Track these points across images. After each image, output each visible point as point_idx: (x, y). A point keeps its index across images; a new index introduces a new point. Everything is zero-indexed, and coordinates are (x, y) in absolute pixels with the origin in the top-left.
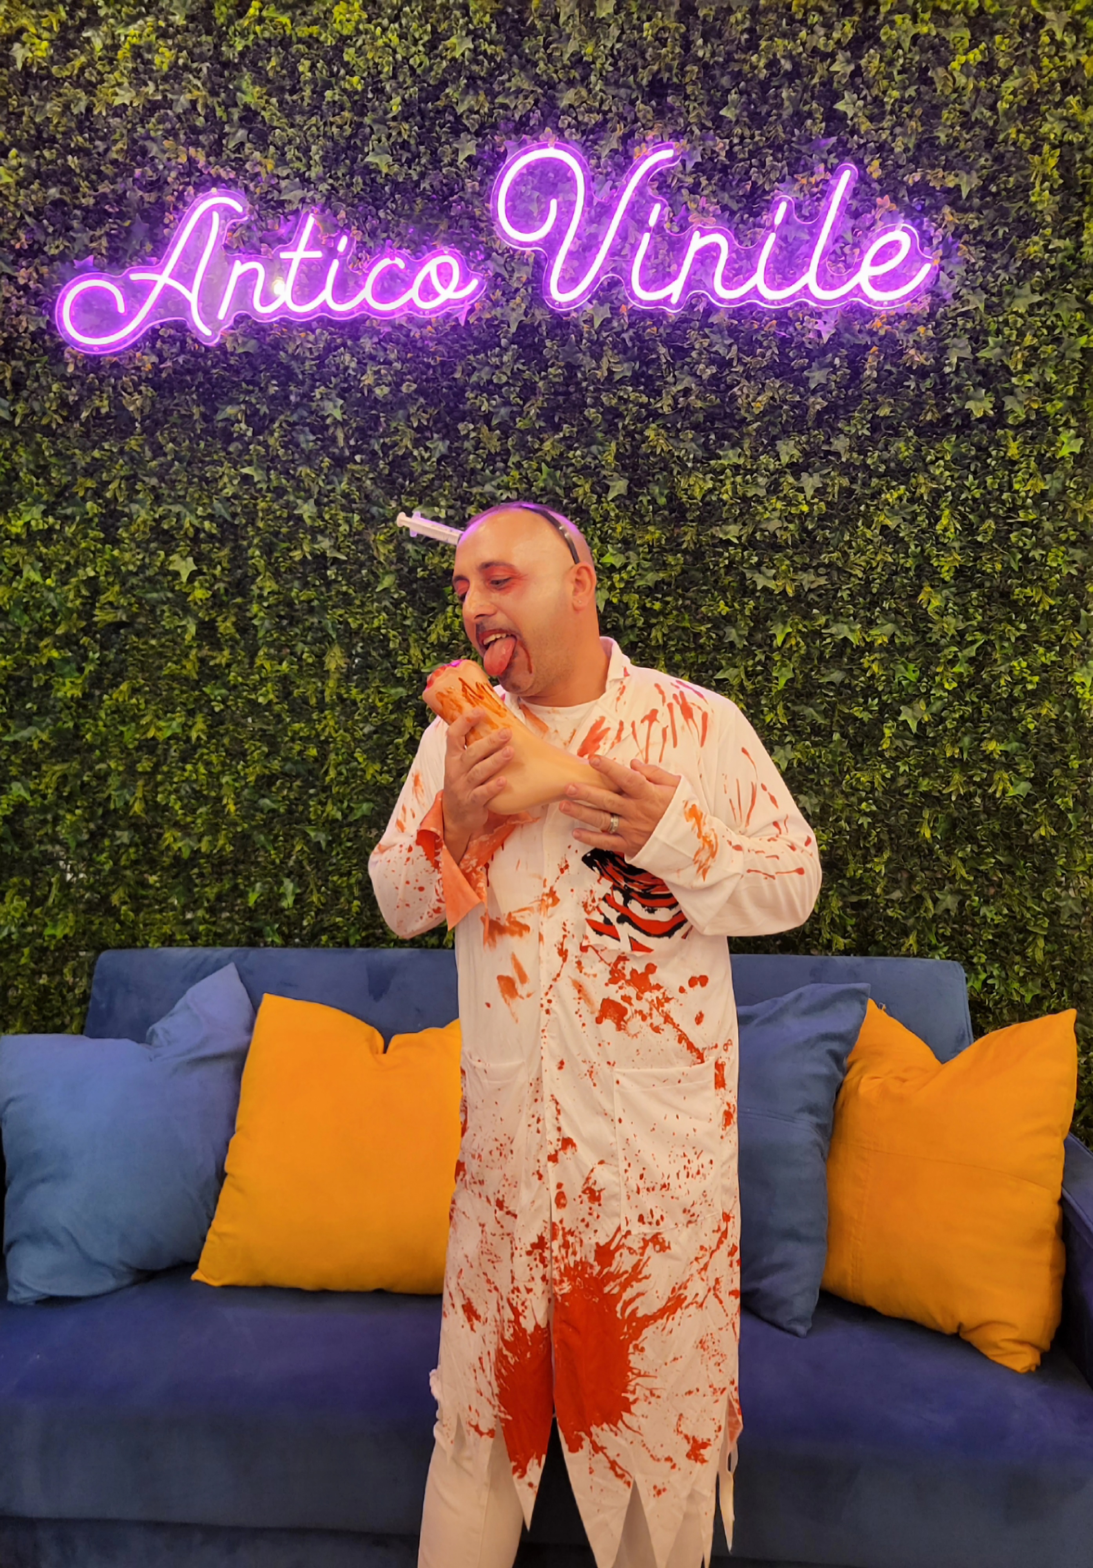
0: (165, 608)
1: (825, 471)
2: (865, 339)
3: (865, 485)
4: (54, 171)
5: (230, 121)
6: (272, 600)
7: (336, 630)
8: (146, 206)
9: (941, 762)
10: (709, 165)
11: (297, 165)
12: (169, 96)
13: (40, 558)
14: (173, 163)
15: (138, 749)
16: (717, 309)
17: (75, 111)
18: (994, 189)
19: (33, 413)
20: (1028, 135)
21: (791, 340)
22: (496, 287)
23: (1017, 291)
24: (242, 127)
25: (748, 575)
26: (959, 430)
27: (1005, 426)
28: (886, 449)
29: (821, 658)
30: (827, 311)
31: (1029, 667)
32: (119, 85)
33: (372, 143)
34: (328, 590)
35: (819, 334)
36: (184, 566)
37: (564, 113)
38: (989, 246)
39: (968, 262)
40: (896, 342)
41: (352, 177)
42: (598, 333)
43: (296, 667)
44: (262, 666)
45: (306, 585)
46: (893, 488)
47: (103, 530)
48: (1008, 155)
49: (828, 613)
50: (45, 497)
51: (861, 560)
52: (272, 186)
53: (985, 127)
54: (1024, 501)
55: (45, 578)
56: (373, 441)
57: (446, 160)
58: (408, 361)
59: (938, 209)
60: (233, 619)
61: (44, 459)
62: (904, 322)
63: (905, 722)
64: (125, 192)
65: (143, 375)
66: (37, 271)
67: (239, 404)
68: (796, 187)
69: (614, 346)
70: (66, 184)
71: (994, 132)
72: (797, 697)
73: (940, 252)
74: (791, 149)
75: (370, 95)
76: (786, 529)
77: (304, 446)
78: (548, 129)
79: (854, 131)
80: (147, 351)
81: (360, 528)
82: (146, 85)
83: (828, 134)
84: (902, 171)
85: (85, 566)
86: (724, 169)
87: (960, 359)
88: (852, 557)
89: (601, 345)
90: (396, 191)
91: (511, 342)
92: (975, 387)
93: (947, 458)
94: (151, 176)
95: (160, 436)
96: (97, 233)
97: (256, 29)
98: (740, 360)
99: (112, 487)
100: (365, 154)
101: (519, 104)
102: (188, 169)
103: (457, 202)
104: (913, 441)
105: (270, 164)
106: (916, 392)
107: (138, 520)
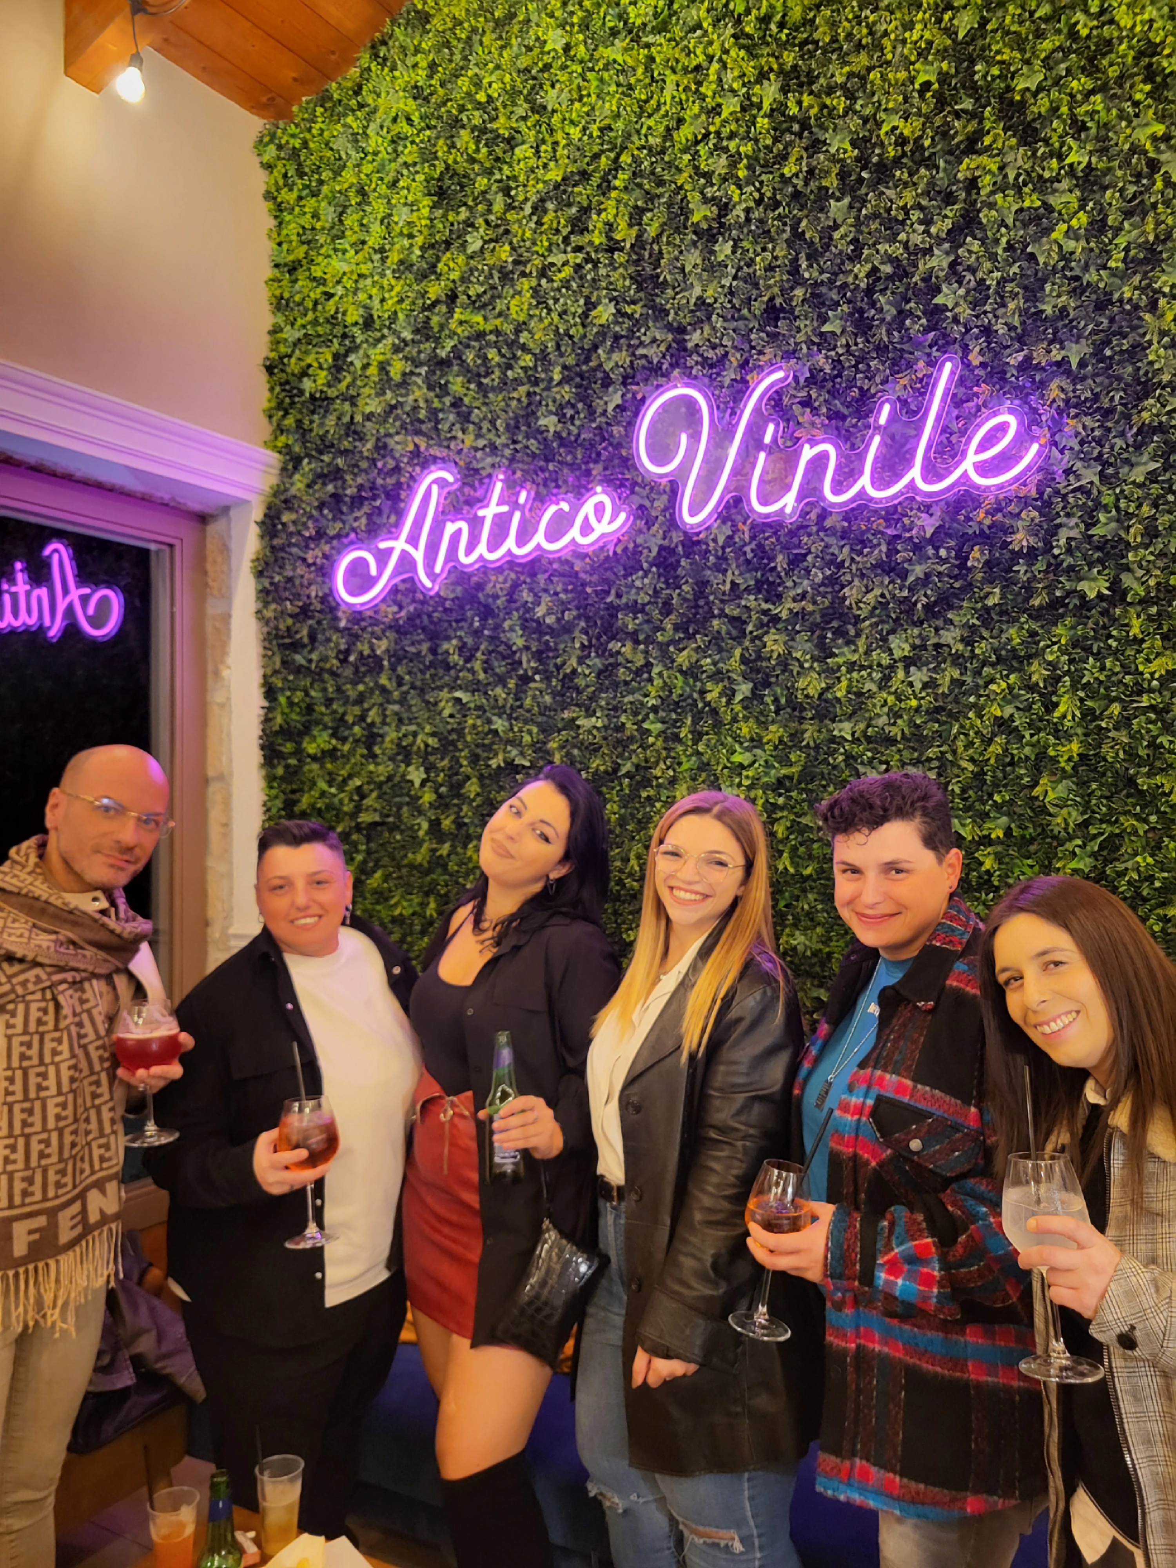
0: (406, 809)
1: (935, 664)
2: (973, 528)
3: (976, 675)
4: (331, 471)
5: (443, 409)
6: (478, 801)
8: (389, 488)
10: (820, 378)
11: (489, 436)
12: (401, 398)
13: (327, 772)
14: (405, 451)
16: (830, 514)
17: (344, 421)
18: (1108, 353)
19: (322, 659)
20: (1144, 290)
22: (640, 517)
23: (1134, 458)
24: (452, 412)
26: (1074, 613)
27: (1124, 604)
30: (934, 503)
32: (370, 396)
33: (542, 408)
35: (924, 529)
36: (416, 775)
37: (691, 353)
41: (529, 440)
42: (723, 548)
47: (366, 748)
50: (331, 724)
52: (472, 457)
54: (1149, 683)
55: (330, 788)
56: (547, 662)
57: (599, 410)
60: (452, 817)
61: (330, 694)
62: (1013, 506)
64: (374, 480)
65: (388, 624)
66: (321, 550)
67: (453, 639)
68: (899, 387)
69: (738, 559)
70: (338, 480)
73: (1049, 429)
74: (895, 349)
75: (540, 368)
76: (894, 724)
77: (497, 670)
78: (677, 371)
79: (956, 320)
80: (391, 603)
82: (386, 393)
83: (928, 329)
85: (355, 777)
86: (833, 379)
87: (1070, 539)
88: (960, 750)
89: (726, 559)
90: (561, 445)
91: (651, 565)
92: (1091, 565)
93: (1063, 642)
94: (391, 464)
95: (401, 670)
96: (357, 514)
97: (459, 330)
98: (853, 559)
99: (372, 713)
100: (537, 419)
101: (654, 353)
102: (416, 453)
103: (605, 449)
104: (1026, 627)
105: (469, 440)
106: (1029, 575)
107: (388, 739)
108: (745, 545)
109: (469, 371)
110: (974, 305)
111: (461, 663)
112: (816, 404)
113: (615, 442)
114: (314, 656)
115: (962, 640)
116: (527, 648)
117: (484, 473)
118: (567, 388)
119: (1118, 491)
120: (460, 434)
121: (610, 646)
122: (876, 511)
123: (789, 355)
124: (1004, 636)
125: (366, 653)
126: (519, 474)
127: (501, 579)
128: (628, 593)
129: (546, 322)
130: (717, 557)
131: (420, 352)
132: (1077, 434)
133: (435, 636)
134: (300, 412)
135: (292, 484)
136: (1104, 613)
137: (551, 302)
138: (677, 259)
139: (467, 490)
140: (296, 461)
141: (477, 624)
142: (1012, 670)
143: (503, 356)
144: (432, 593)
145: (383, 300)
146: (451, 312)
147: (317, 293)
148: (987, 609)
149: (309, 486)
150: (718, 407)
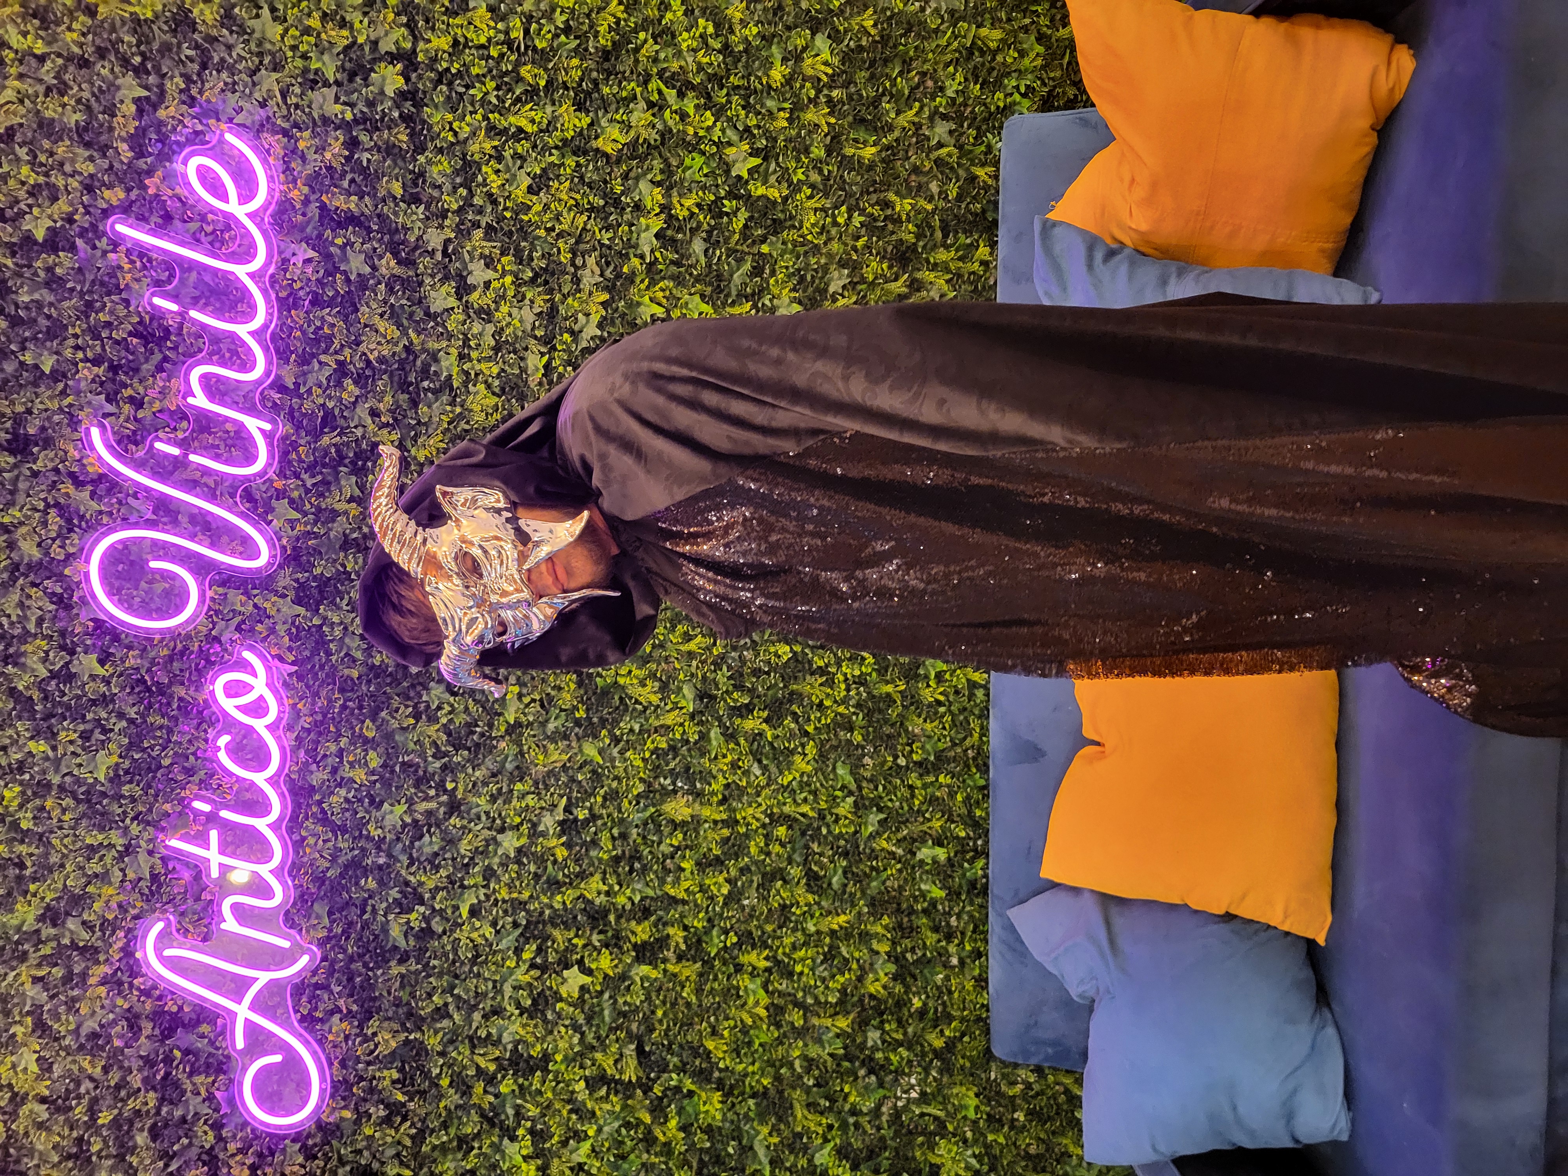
0: (621, 1001)
1: (467, 257)
2: (313, 210)
3: (480, 211)
4: (117, 1138)
5: (56, 938)
6: (612, 880)
7: (646, 807)
8: (157, 1032)
9: (793, 133)
10: (109, 386)
11: (108, 860)
12: (27, 1008)
13: (564, 1143)
14: (107, 1002)
15: (778, 1026)
16: (278, 377)
17: (46, 1116)
18: (137, 60)
19: (398, 1155)
20: (73, 19)
21: (315, 294)
22: (252, 630)
23: (257, 35)
24: (64, 923)
25: (584, 344)
26: (419, 105)
27: (414, 51)
28: (440, 187)
29: (677, 263)
30: (280, 253)
31: (688, 30)
32: (14, 1066)
33: (82, 773)
34: (601, 817)
35: (309, 261)
36: (574, 979)
37: (47, 554)
38: (204, 66)
39: (223, 91)
40: (317, 174)
41: (123, 797)
42: (305, 514)
43: (688, 852)
44: (687, 890)
45: (595, 843)
46: (485, 180)
47: (532, 1071)
48: (98, 41)
49: (627, 254)
50: (495, 1139)
51: (567, 218)
52: (133, 889)
53: (64, 68)
54: (499, 31)
55: (587, 1137)
56: (430, 769)
57: (103, 689)
58: (338, 730)
59: (161, 124)
60: (633, 923)
61: (450, 1141)
62: (293, 165)
63: (750, 171)
64: (141, 1057)
65: (356, 1031)
66: (233, 1155)
67: (388, 921)
68: (135, 286)
69: (321, 495)
70: (131, 1124)
71: (70, 59)
72: (721, 291)
73: (212, 122)
74: (90, 292)
75: (27, 777)
76: (532, 302)
77: (436, 848)
78: (67, 572)
79: (70, 220)
80: (326, 1027)
81: (530, 782)
82: (14, 1035)
83: (73, 248)
84: (116, 165)
85: (573, 1092)
86: (114, 369)
87: (337, 100)
88: (565, 227)
89: (319, 510)
90: (139, 747)
91: (317, 614)
95: (426, 1009)
96: (188, 1091)
98: (336, 353)
99: (483, 1063)
100: (96, 782)
102: (113, 982)
107: (521, 1034)
108: (304, 485)
110: (54, 199)
111: (422, 909)
112: (141, 390)
113: (147, 665)
115: (441, 227)
116: (410, 802)
117: (159, 869)
119: (290, 54)
120: (96, 906)
122: (281, 320)
123: (74, 423)
126: (167, 807)
128: (349, 648)
130: (315, 523)
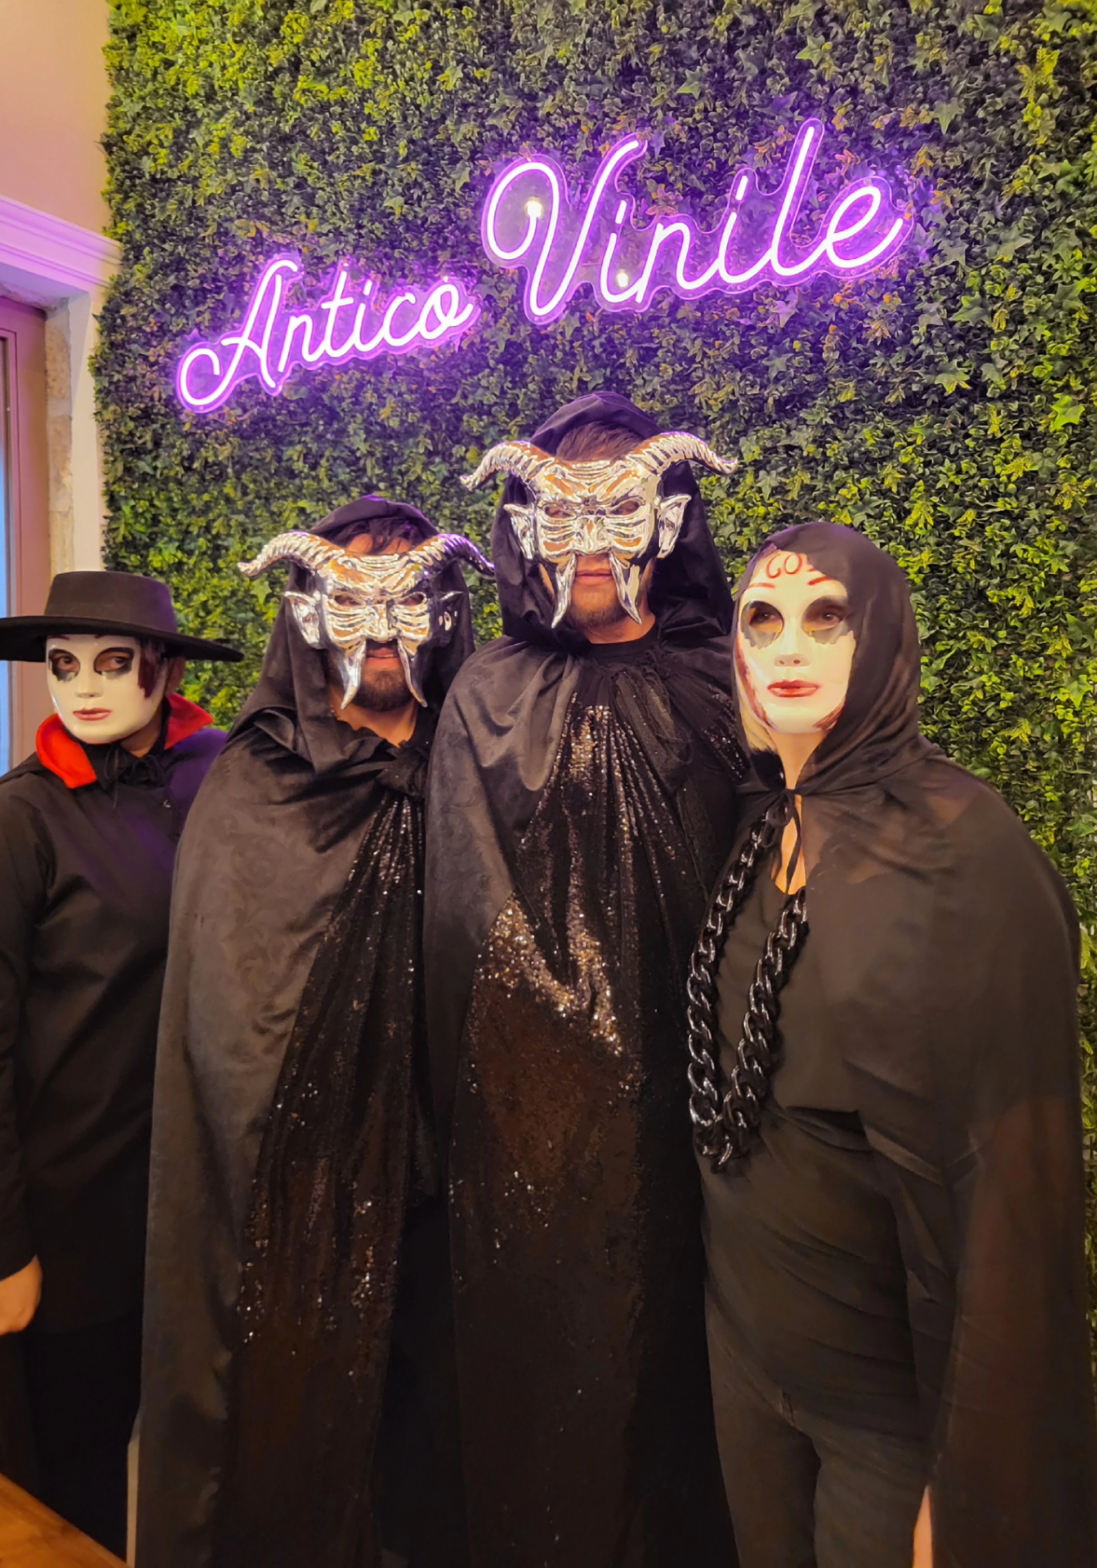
0: (251, 626)
3: (828, 479)
4: (172, 261)
5: (287, 190)
8: (233, 279)
10: (676, 149)
11: (334, 220)
12: (242, 178)
14: (247, 238)
16: (683, 303)
17: (186, 205)
18: (981, 115)
19: (167, 466)
20: (1023, 40)
21: (754, 327)
22: (488, 310)
23: (1003, 235)
24: (297, 194)
26: (933, 409)
27: (984, 399)
30: (793, 288)
32: (211, 176)
33: (388, 188)
35: (779, 318)
36: (261, 590)
37: (542, 122)
38: (977, 184)
40: (860, 316)
41: (373, 224)
42: (571, 343)
47: (212, 561)
50: (177, 536)
52: (315, 244)
54: (1006, 486)
56: (394, 468)
57: (447, 192)
59: (915, 151)
61: (175, 504)
62: (871, 291)
64: (218, 270)
66: (165, 347)
67: (298, 445)
68: (758, 157)
69: (586, 355)
70: (180, 270)
73: (915, 203)
74: (755, 114)
75: (384, 143)
76: (740, 533)
77: (341, 478)
78: (527, 143)
79: (819, 80)
80: (234, 405)
82: (227, 172)
83: (791, 89)
84: (873, 115)
85: (200, 592)
87: (930, 327)
89: (574, 355)
90: (407, 230)
91: (498, 362)
92: (951, 356)
93: (919, 442)
94: (233, 251)
95: (245, 478)
96: (202, 308)
97: (302, 101)
98: (705, 354)
99: (216, 524)
100: (383, 200)
101: (502, 123)
102: (258, 241)
103: (452, 232)
104: (881, 426)
105: (313, 224)
106: (886, 369)
107: (231, 552)
108: (595, 338)
109: (312, 147)
110: (841, 60)
111: (306, 470)
112: (672, 179)
113: (462, 224)
114: (159, 464)
115: (814, 441)
116: (371, 454)
117: (328, 261)
118: (413, 164)
119: (983, 271)
120: (303, 218)
121: (454, 450)
122: (729, 300)
123: (643, 123)
124: (858, 437)
125: (210, 460)
126: (363, 261)
127: (345, 378)
128: (474, 393)
129: (392, 89)
130: (565, 353)
131: (261, 126)
132: (944, 208)
133: (277, 442)
134: (142, 196)
135: (132, 275)
136: (964, 410)
137: (397, 67)
138: (529, 15)
139: (310, 280)
140: (137, 250)
141: (321, 428)
142: (864, 474)
143: (349, 130)
144: (275, 394)
145: (224, 68)
146: (295, 80)
147: (156, 61)
148: (840, 406)
149: (150, 277)
150: (569, 184)
